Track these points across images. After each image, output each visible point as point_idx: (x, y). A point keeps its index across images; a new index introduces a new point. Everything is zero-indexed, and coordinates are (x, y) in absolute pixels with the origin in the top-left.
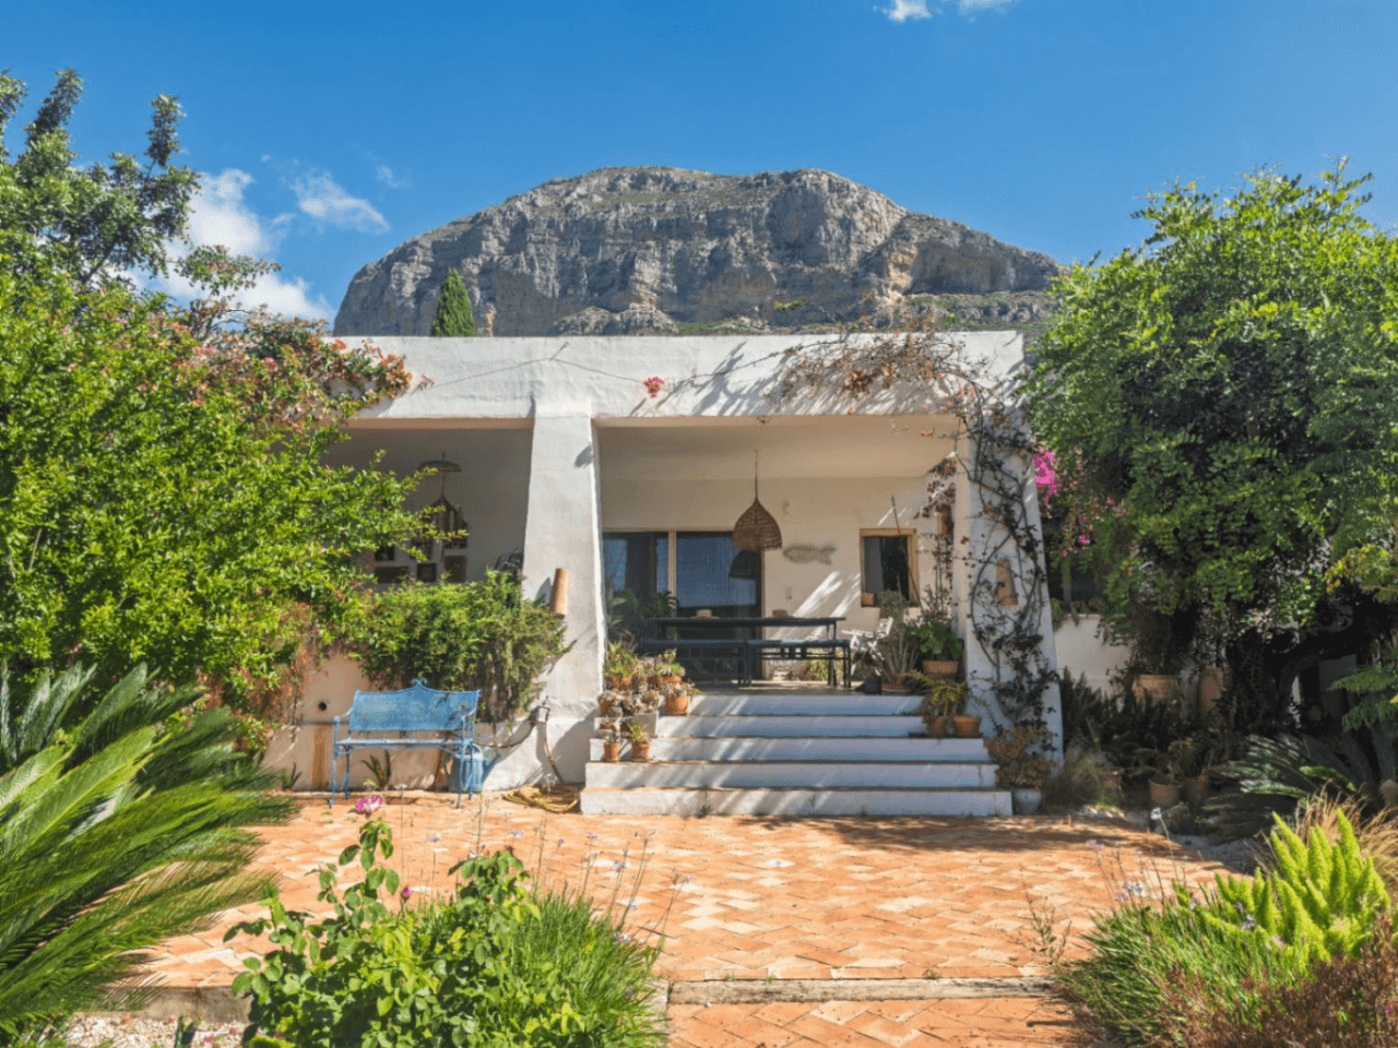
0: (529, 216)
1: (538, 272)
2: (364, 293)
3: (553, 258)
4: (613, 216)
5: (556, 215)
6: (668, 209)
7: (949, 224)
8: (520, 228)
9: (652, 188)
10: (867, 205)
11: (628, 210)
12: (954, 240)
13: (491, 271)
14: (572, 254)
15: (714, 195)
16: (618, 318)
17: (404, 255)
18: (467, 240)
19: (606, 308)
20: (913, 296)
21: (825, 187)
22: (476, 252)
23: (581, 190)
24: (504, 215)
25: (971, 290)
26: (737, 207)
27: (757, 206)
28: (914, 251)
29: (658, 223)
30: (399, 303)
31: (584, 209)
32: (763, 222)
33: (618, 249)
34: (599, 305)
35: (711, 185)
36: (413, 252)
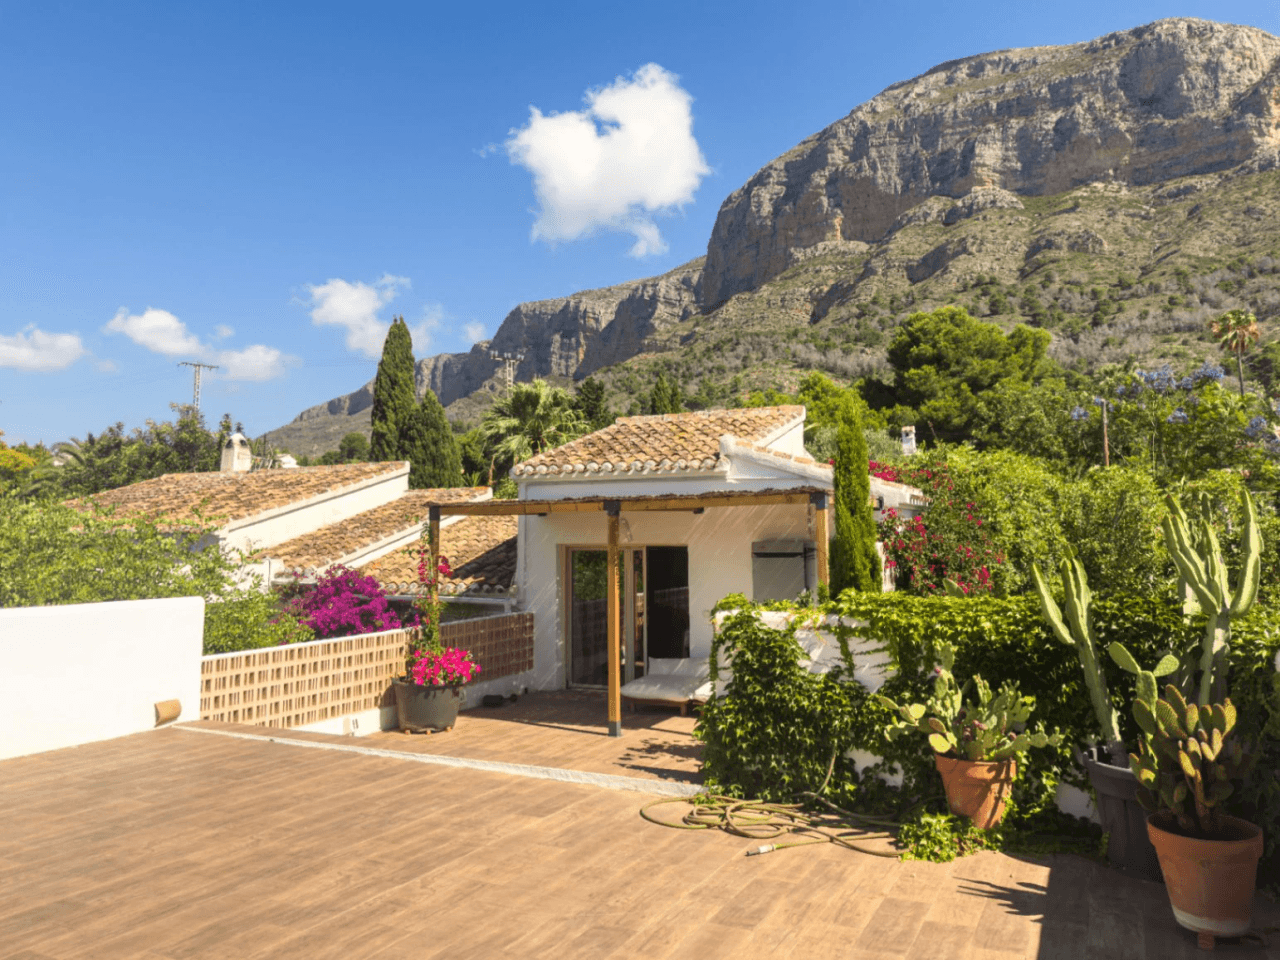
0: (869, 124)
1: (880, 173)
2: (730, 218)
3: (894, 157)
4: (951, 107)
5: (895, 118)
6: (1007, 90)
8: (863, 138)
9: (990, 72)
10: (1237, 44)
11: (967, 98)
13: (837, 180)
14: (913, 150)
15: (1056, 67)
16: (959, 203)
17: (761, 180)
18: (816, 157)
19: (948, 195)
21: (1184, 34)
22: (823, 165)
23: (919, 89)
24: (847, 126)
26: (1082, 74)
27: (1106, 67)
29: (998, 105)
30: (758, 223)
31: (923, 106)
32: (1114, 84)
33: (958, 137)
34: (940, 193)
35: (1054, 57)
36: (769, 176)
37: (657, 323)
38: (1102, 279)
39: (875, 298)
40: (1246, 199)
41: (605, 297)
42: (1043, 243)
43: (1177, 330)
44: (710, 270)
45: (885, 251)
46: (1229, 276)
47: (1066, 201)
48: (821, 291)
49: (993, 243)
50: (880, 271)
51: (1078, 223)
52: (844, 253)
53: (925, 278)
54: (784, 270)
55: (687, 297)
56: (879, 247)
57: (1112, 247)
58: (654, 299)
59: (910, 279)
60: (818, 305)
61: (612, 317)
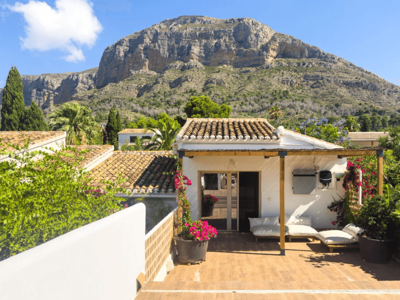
0: (159, 31)
1: (161, 49)
2: (108, 55)
3: (166, 45)
4: (185, 31)
5: (167, 31)
6: (202, 29)
7: (289, 36)
8: (156, 35)
9: (197, 23)
10: (263, 30)
11: (190, 29)
12: (290, 41)
13: (147, 49)
14: (172, 44)
15: (216, 25)
16: (186, 64)
17: (120, 43)
18: (140, 39)
19: (182, 61)
20: (277, 59)
21: (251, 23)
22: (142, 42)
23: (175, 23)
24: (151, 30)
25: (294, 57)
26: (223, 29)
27: (230, 29)
28: (277, 45)
29: (199, 34)
30: (119, 58)
31: (176, 29)
32: (231, 34)
33: (186, 42)
34: (180, 60)
35: (216, 22)
36: (123, 42)
37: (78, 90)
38: (225, 94)
39: (159, 91)
40: (262, 76)
41: (56, 77)
42: (209, 81)
43: (243, 111)
44: (100, 73)
45: (162, 76)
46: (256, 98)
47: (216, 69)
48: (141, 86)
49: (195, 79)
50: (161, 83)
51: (219, 76)
52: (149, 75)
53: (174, 87)
54: (128, 77)
55: (91, 82)
56: (160, 74)
57: (228, 85)
58: (77, 81)
59: (170, 87)
60: (140, 91)
61: (59, 85)
